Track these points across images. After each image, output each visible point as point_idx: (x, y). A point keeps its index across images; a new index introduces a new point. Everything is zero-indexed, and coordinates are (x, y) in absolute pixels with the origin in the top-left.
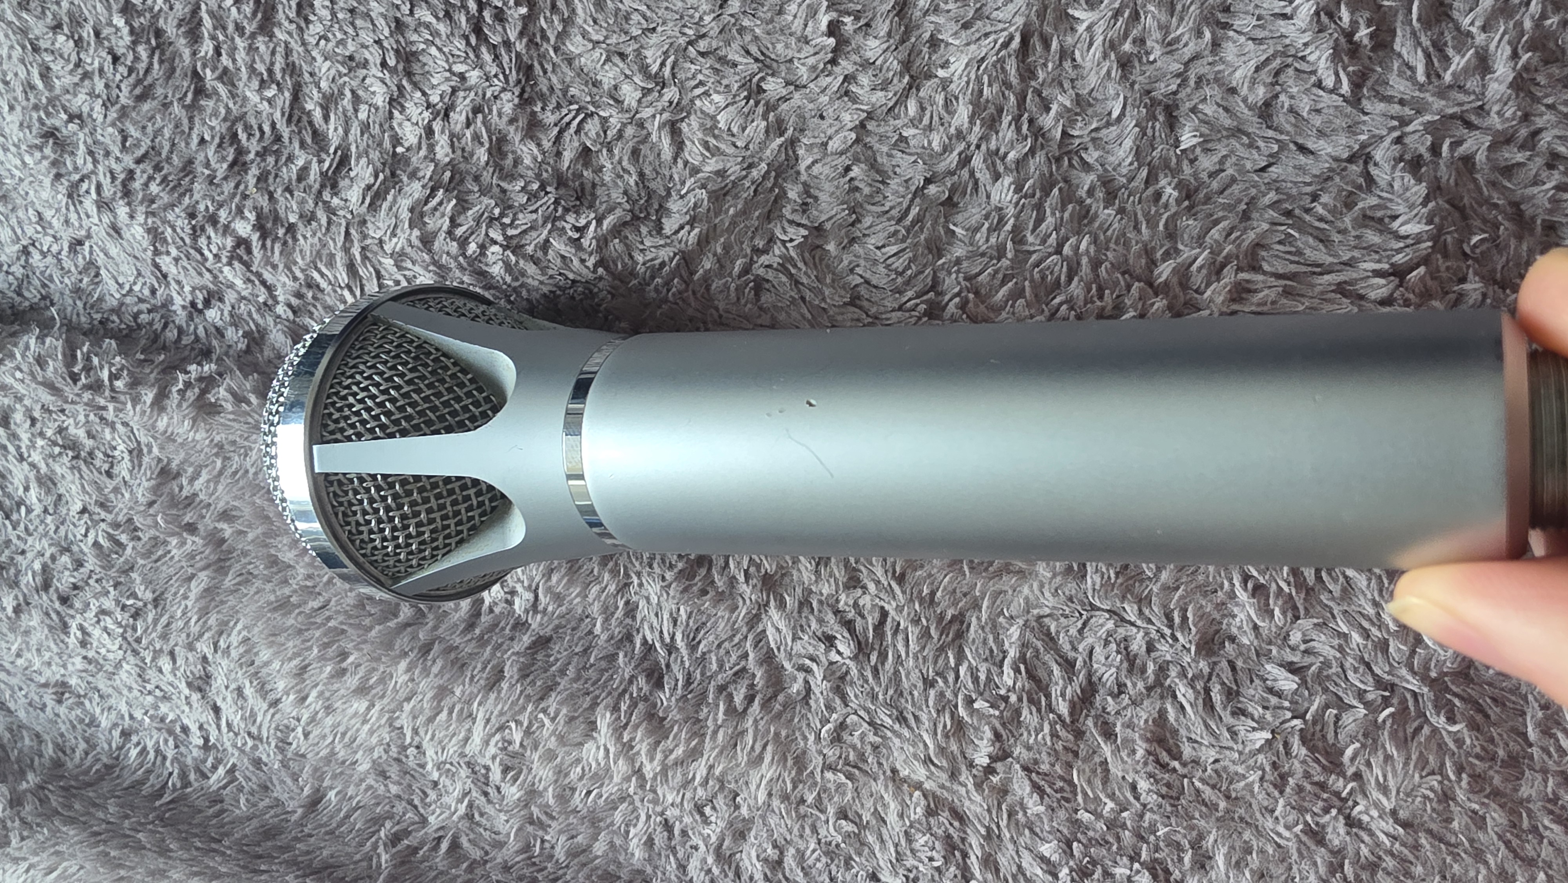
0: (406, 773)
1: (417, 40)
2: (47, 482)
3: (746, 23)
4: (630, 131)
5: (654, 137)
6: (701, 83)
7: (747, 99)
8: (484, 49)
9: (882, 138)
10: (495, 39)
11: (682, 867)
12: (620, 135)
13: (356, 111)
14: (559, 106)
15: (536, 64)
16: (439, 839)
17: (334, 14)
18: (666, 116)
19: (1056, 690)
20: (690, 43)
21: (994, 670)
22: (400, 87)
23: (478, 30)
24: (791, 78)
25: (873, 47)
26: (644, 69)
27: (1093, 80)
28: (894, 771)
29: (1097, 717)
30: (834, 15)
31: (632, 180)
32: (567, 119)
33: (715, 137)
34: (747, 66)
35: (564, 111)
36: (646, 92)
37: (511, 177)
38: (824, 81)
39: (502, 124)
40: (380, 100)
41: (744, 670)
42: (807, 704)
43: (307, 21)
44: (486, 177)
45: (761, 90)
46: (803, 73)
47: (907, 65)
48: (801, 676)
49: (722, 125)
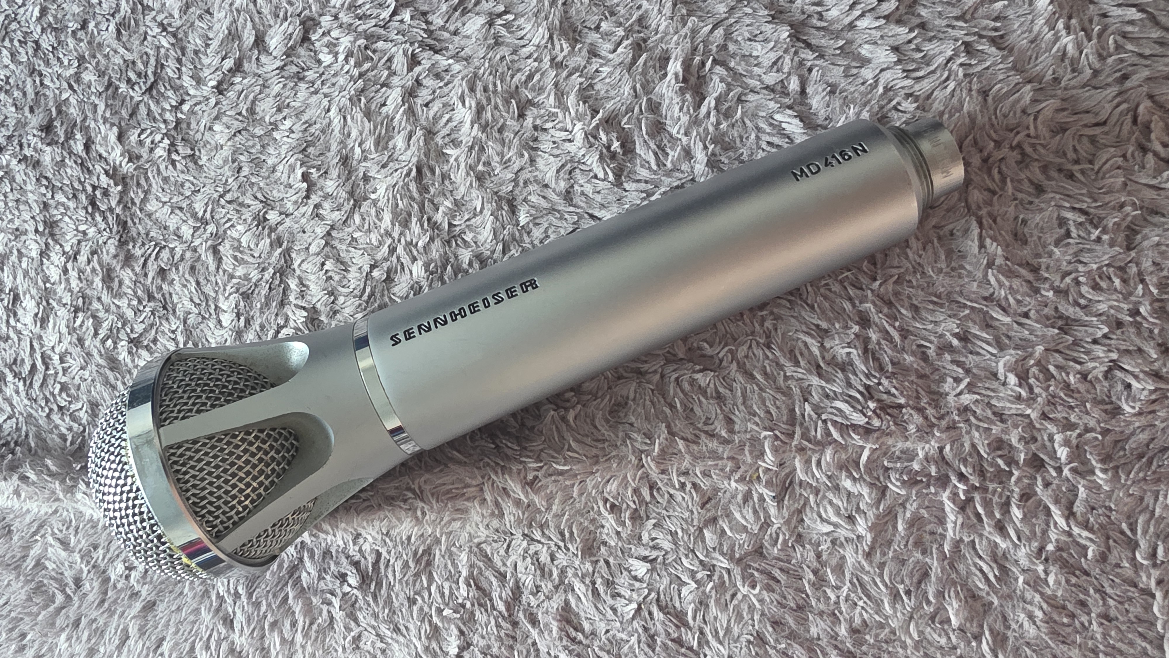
1: (56, 213)
3: (254, 180)
4: (188, 255)
5: (203, 257)
6: (229, 220)
7: (257, 226)
8: (97, 214)
9: (341, 240)
10: (103, 207)
12: (182, 259)
13: (20, 263)
14: (143, 244)
15: (129, 219)
18: (210, 243)
19: (495, 595)
20: (221, 196)
21: (454, 586)
22: (47, 244)
23: (93, 202)
24: (282, 210)
25: (330, 185)
26: (194, 215)
27: (462, 190)
29: (525, 611)
30: (304, 169)
31: (193, 288)
32: (149, 252)
33: (241, 252)
34: (256, 206)
35: (147, 247)
36: (196, 229)
37: (119, 296)
38: (303, 210)
39: (109, 260)
40: (34, 254)
42: (333, 628)
44: (104, 297)
45: (265, 219)
46: (290, 206)
47: (351, 194)
48: (325, 608)
49: (244, 244)
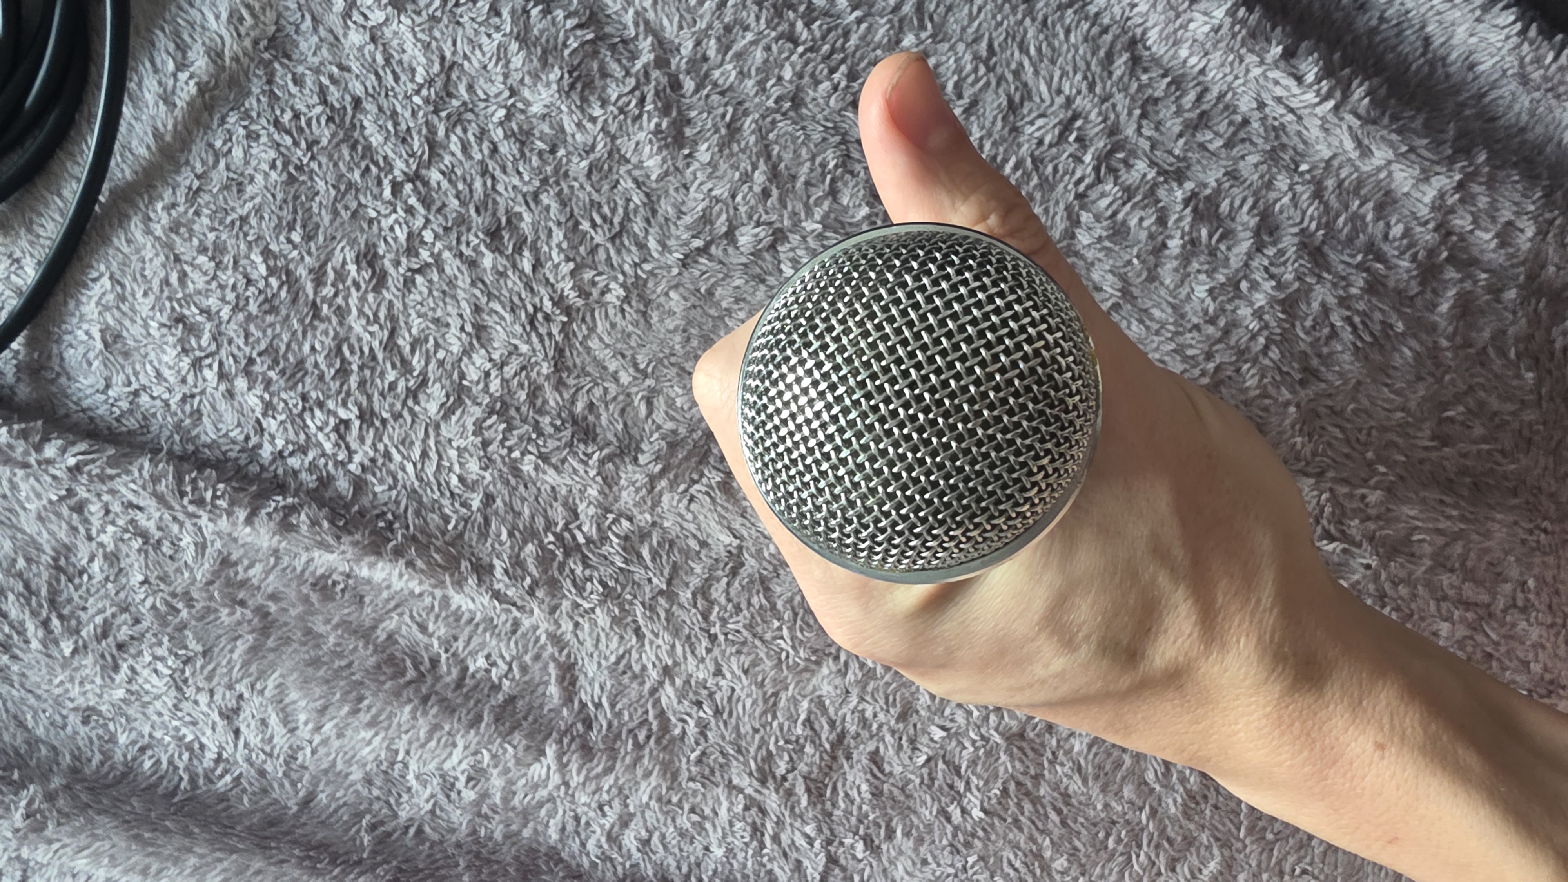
0: (389, 781)
1: (489, 320)
2: (112, 558)
4: (621, 398)
5: (636, 404)
8: (533, 335)
10: (543, 331)
11: (583, 845)
12: (614, 399)
13: (435, 352)
14: (578, 377)
15: (567, 350)
16: (407, 828)
17: (430, 292)
18: (645, 394)
21: (792, 725)
22: (471, 344)
23: (531, 323)
26: (635, 365)
28: (730, 781)
31: (620, 427)
32: (582, 384)
35: (581, 379)
36: (635, 378)
37: (541, 412)
39: (540, 381)
40: (456, 349)
41: (646, 720)
42: (684, 741)
43: (410, 292)
44: (524, 409)
49: (678, 404)
